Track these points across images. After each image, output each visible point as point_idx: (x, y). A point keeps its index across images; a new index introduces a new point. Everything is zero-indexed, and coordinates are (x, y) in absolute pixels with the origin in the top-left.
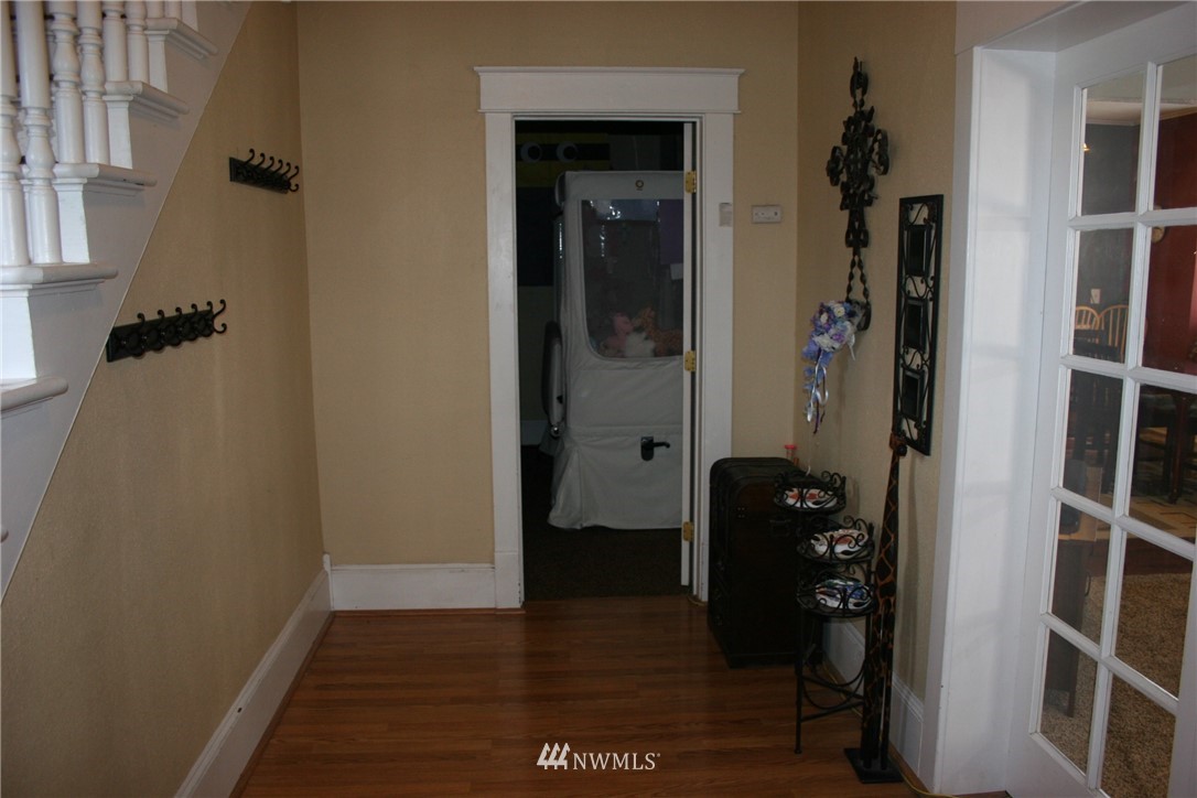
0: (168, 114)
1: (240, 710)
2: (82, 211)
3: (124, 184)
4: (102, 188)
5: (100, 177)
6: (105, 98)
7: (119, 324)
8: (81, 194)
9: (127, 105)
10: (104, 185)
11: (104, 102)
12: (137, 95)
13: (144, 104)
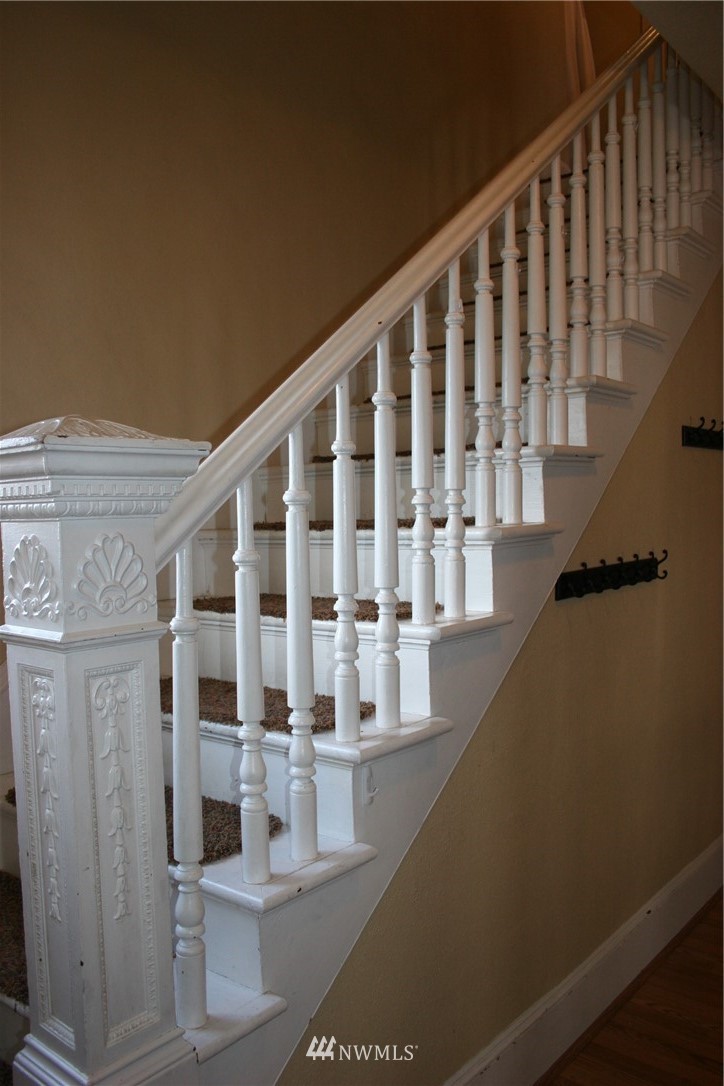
0: (622, 398)
1: (649, 912)
2: (541, 482)
3: (577, 458)
4: (559, 463)
5: (555, 454)
6: (566, 391)
7: (569, 570)
8: (541, 468)
9: (584, 395)
10: (560, 461)
11: (566, 395)
12: (593, 386)
13: (598, 393)
